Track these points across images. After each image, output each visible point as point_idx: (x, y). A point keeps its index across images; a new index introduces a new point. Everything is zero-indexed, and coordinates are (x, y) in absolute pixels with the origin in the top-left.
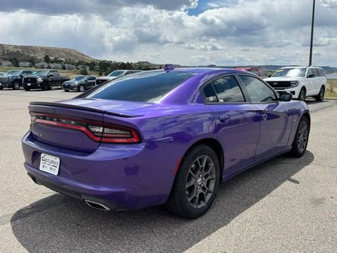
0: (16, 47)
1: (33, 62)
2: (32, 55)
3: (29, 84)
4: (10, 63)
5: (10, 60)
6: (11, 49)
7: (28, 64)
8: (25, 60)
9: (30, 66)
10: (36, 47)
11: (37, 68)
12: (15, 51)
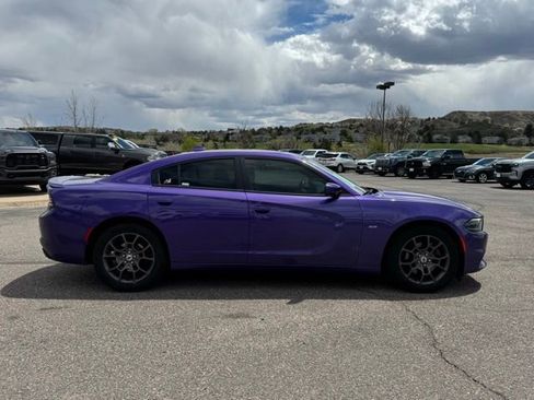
0: (484, 114)
1: (504, 136)
2: (507, 125)
3: (412, 170)
4: (469, 138)
5: (470, 135)
6: (476, 118)
7: (497, 138)
8: (492, 134)
9: (499, 143)
10: (515, 113)
11: (510, 145)
12: (481, 120)
